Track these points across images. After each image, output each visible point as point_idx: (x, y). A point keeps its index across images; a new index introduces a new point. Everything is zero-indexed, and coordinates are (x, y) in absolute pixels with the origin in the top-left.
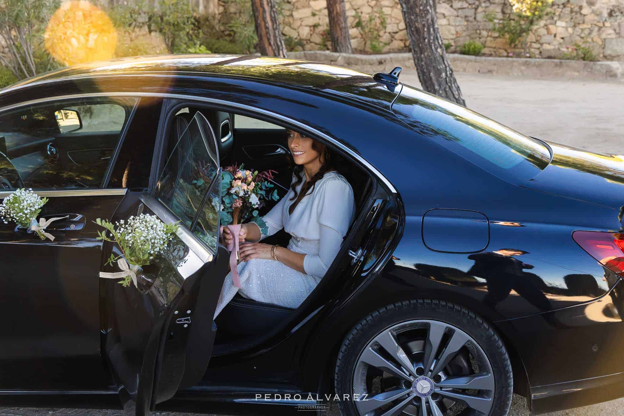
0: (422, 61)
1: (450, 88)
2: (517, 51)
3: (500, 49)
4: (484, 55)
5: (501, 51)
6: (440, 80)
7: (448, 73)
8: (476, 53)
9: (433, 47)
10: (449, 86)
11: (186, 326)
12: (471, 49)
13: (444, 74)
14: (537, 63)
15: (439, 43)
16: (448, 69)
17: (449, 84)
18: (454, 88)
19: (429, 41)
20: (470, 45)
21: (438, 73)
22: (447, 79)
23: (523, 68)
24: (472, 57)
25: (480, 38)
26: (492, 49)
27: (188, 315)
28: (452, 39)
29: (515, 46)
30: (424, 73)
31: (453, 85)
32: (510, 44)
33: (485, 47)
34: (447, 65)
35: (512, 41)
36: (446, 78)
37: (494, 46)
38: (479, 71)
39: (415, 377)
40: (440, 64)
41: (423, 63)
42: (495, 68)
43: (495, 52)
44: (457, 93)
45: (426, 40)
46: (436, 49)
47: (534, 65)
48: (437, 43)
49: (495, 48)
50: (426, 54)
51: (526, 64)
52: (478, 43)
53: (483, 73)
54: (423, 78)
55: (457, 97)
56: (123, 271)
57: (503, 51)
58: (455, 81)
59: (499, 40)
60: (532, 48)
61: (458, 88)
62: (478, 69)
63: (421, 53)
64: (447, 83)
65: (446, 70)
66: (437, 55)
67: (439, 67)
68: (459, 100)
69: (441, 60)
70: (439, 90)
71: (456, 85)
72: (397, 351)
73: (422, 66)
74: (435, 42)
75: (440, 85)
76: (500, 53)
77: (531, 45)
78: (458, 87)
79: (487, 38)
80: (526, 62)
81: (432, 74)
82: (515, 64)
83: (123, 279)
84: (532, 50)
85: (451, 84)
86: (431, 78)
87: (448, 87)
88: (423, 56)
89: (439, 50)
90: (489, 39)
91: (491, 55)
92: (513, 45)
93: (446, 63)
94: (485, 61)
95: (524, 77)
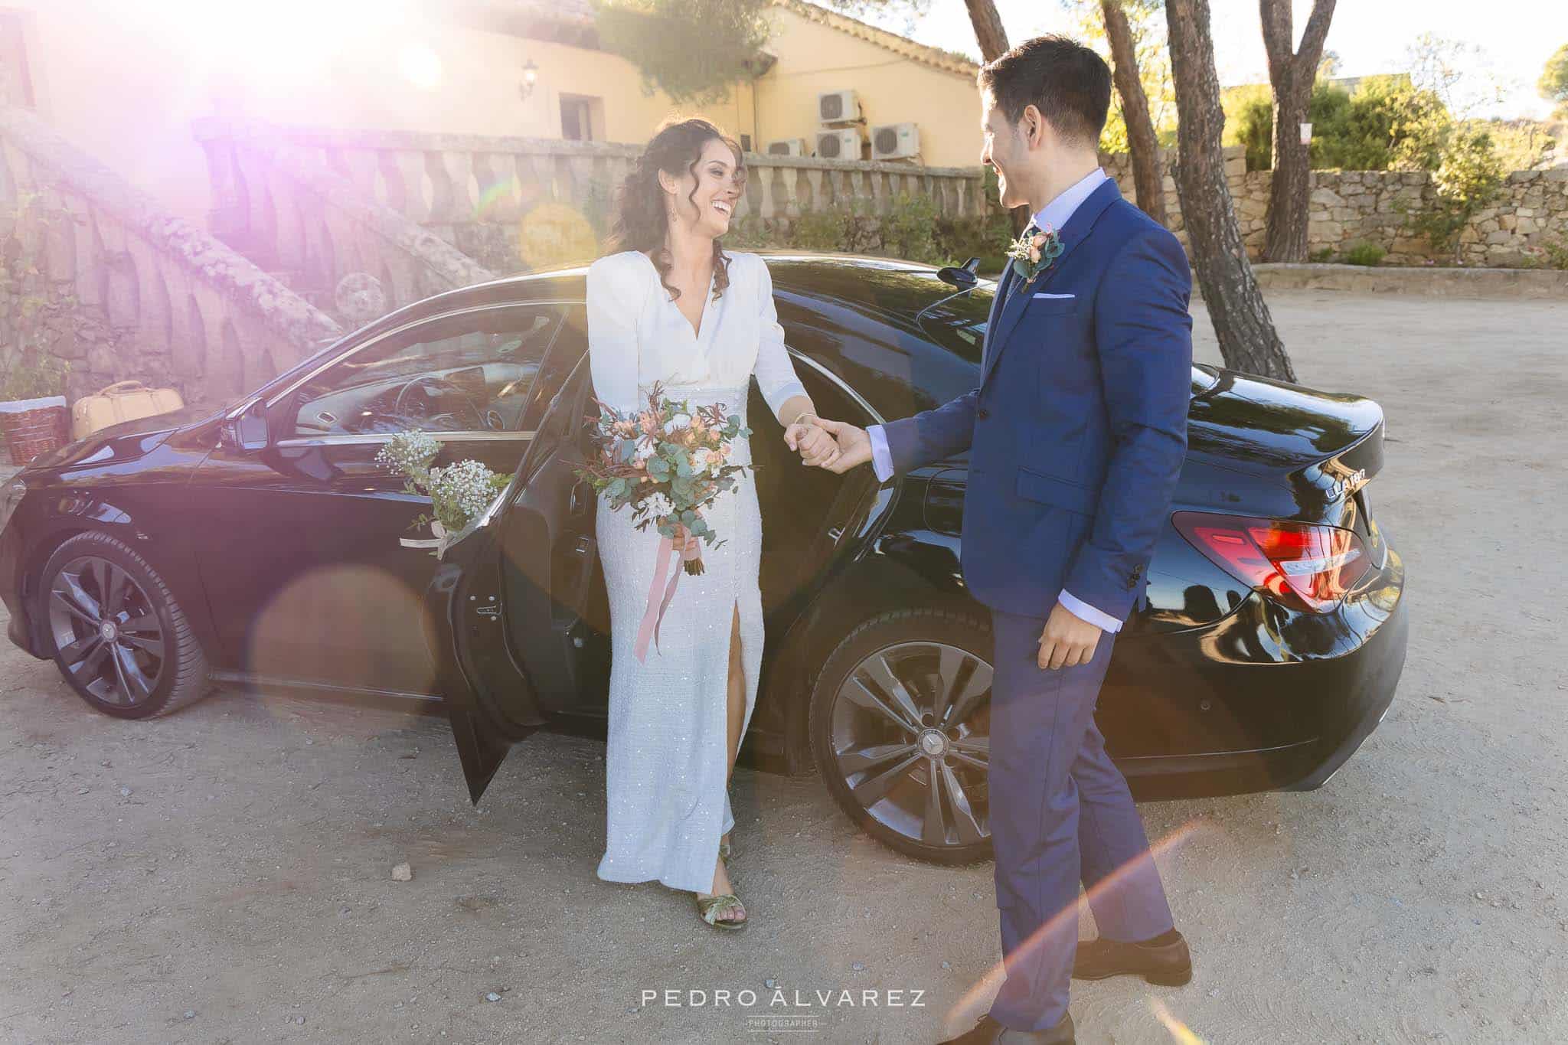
0: (1206, 268)
1: (1251, 308)
2: (1444, 257)
3: (1415, 254)
4: (1388, 264)
5: (1417, 258)
6: (1234, 296)
7: (1248, 285)
8: (1372, 261)
9: (1224, 247)
10: (1249, 306)
11: (494, 618)
12: (1363, 256)
13: (1240, 288)
14: (1473, 276)
15: (1234, 240)
16: (1248, 278)
17: (1249, 303)
18: (1257, 308)
19: (1218, 237)
20: (1362, 250)
21: (1232, 285)
22: (1246, 295)
23: (1449, 283)
24: (1364, 268)
25: (1383, 239)
26: (1402, 255)
27: (492, 603)
28: (1336, 242)
29: (1442, 251)
30: (1209, 287)
31: (1255, 304)
32: (1433, 247)
33: (1389, 252)
34: (1247, 273)
35: (1435, 242)
36: (1244, 294)
37: (1405, 250)
38: (1373, 289)
39: (921, 729)
40: (1235, 272)
41: (1208, 272)
42: (1401, 283)
43: (1407, 259)
44: (1262, 315)
45: (1213, 237)
46: (1229, 249)
47: (1469, 277)
48: (1230, 240)
49: (1406, 254)
50: (1212, 257)
51: (1455, 277)
52: (1378, 247)
53: (1379, 292)
54: (1208, 295)
55: (1261, 322)
56: (436, 538)
57: (1422, 257)
58: (1260, 297)
59: (1414, 241)
60: (1471, 252)
61: (1265, 309)
62: (1371, 287)
63: (1205, 258)
64: (1245, 302)
65: (1245, 281)
66: (1231, 259)
67: (1232, 277)
68: (1265, 327)
69: (1237, 268)
70: (1232, 311)
71: (1261, 303)
72: (895, 685)
73: (1206, 275)
74: (1227, 238)
75: (1233, 305)
76: (1415, 262)
77: (1469, 247)
78: (1265, 307)
79: (1394, 238)
80: (1454, 273)
81: (1221, 288)
82: (1435, 277)
83: (436, 549)
84: (1472, 255)
85: (1252, 303)
86: (1219, 293)
87: (1246, 306)
88: (1207, 260)
89: (1234, 251)
90: (1397, 239)
91: (1400, 265)
92: (1437, 248)
93: (1245, 270)
94: (1385, 272)
95: (1450, 296)
